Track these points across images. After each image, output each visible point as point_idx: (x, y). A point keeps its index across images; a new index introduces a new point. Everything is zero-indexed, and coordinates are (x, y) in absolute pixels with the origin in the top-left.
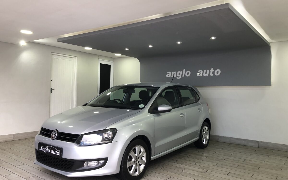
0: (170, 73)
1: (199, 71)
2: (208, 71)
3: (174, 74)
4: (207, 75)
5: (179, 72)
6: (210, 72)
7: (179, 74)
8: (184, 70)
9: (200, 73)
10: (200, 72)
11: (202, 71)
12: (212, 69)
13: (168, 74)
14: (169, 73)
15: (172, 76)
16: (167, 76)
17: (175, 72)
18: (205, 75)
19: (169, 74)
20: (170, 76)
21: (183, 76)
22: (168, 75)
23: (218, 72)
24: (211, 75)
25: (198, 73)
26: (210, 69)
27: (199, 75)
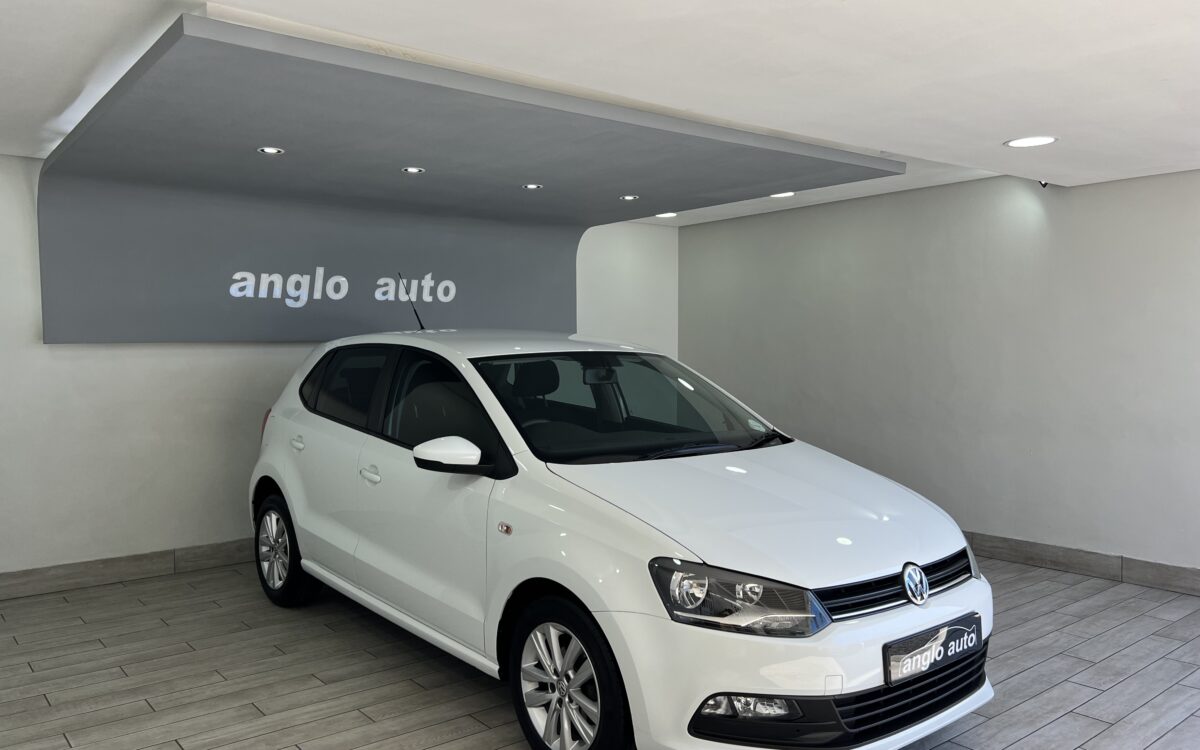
0: (251, 278)
1: (381, 281)
2: (415, 283)
3: (271, 285)
4: (414, 299)
5: (294, 278)
6: (420, 289)
7: (298, 286)
8: (320, 271)
9: (387, 290)
10: (386, 285)
11: (392, 282)
12: (428, 277)
13: (242, 284)
14: (244, 279)
15: (263, 293)
16: (234, 291)
17: (277, 279)
18: (403, 297)
19: (244, 285)
20: (249, 293)
21: (317, 295)
22: (242, 289)
23: (446, 291)
24: (427, 298)
25: (380, 286)
26: (420, 278)
27: (383, 298)
